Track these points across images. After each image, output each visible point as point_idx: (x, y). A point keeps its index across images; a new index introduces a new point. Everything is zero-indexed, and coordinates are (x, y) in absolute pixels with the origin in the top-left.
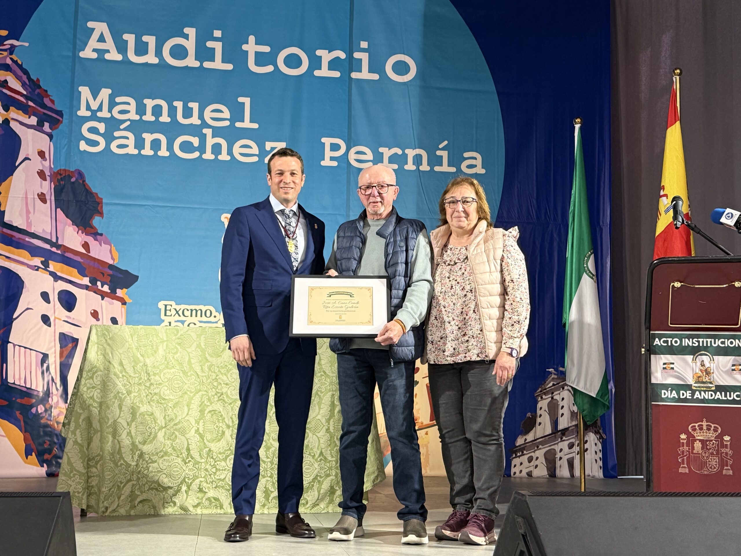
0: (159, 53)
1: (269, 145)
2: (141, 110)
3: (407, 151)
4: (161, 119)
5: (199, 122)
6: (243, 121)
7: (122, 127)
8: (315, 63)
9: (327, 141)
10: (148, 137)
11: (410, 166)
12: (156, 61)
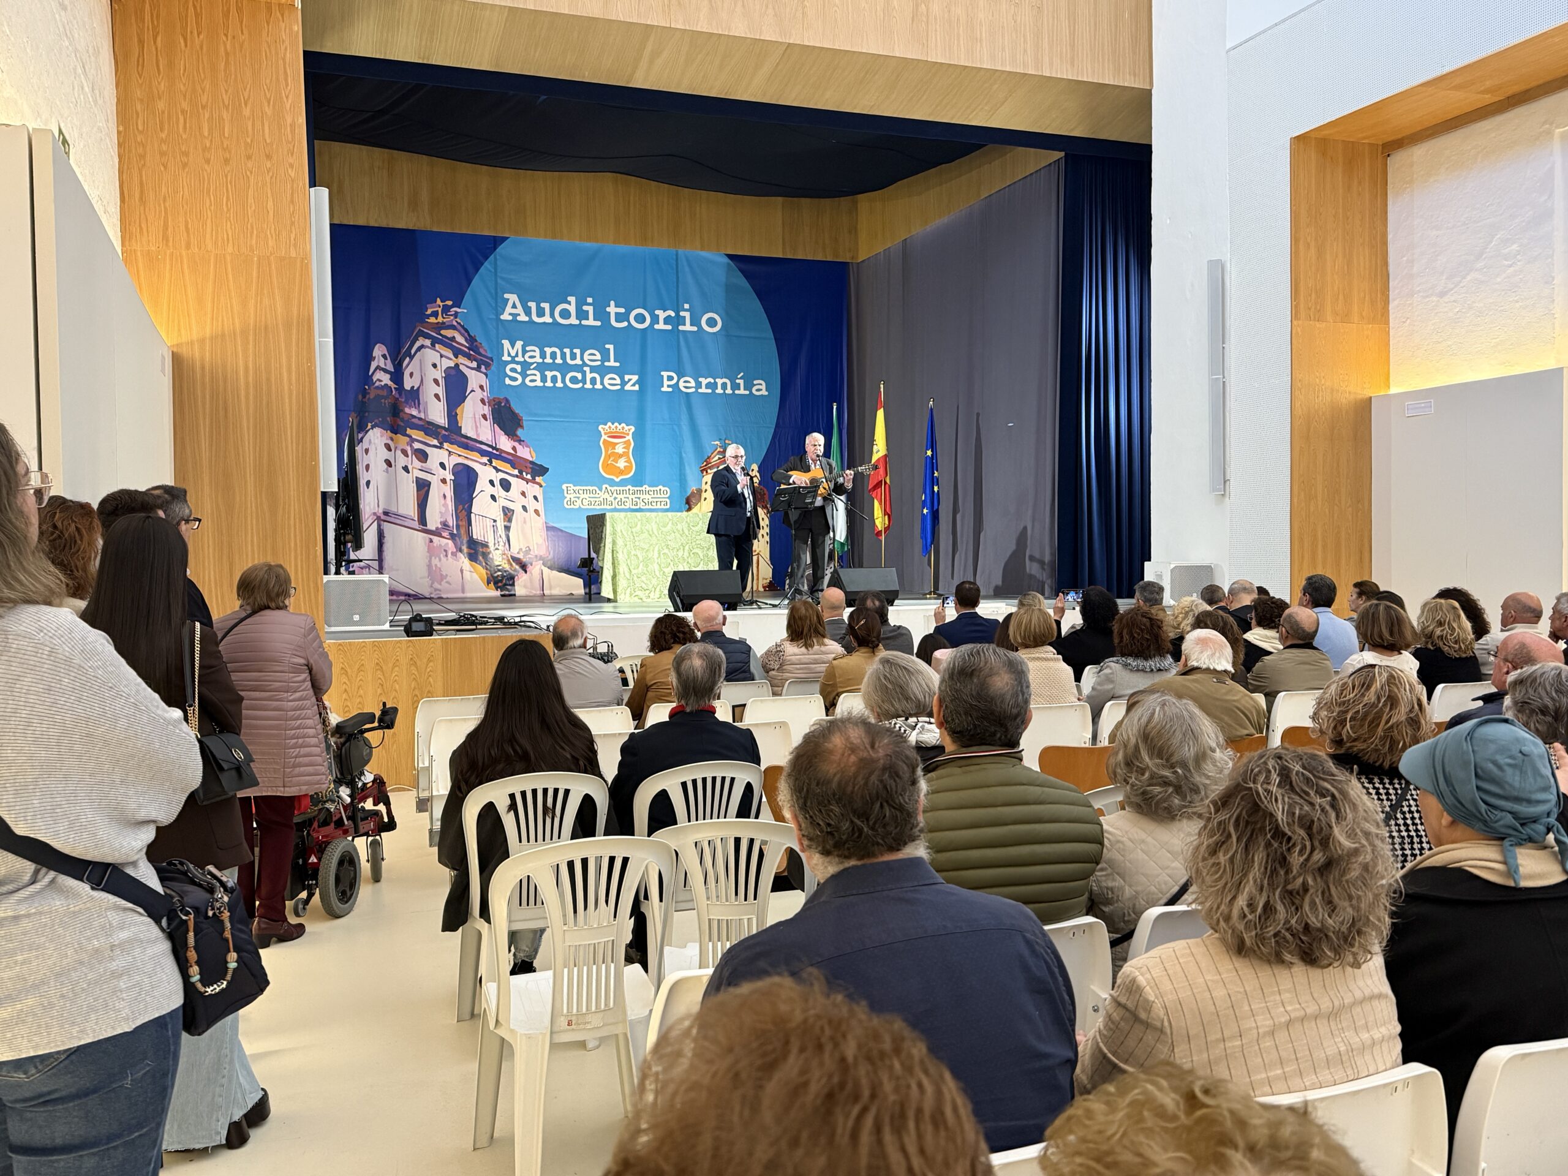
0: (552, 315)
1: (627, 377)
2: (543, 355)
3: (717, 380)
4: (556, 361)
5: (581, 363)
6: (609, 361)
7: (532, 367)
8: (655, 319)
9: (665, 374)
10: (549, 374)
11: (719, 391)
12: (550, 320)
